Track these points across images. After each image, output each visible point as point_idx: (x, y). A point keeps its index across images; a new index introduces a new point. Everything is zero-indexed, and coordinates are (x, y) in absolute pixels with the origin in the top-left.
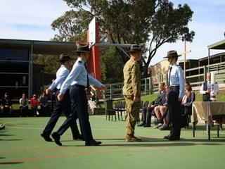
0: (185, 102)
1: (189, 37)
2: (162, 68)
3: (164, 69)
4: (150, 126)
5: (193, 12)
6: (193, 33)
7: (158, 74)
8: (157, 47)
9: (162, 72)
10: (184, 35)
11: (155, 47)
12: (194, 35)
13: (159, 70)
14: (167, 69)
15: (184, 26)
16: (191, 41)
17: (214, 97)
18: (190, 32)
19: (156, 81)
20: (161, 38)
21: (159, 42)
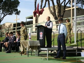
0: (17, 41)
1: (18, 13)
2: (6, 26)
3: (7, 26)
4: (1, 51)
5: (20, 2)
6: (20, 11)
7: (4, 28)
8: (4, 17)
9: (6, 28)
10: (16, 12)
11: (3, 17)
12: (20, 12)
13: (4, 26)
14: (8, 26)
15: (16, 8)
16: (19, 14)
17: (30, 38)
18: (18, 11)
19: (3, 32)
20: (6, 13)
21: (5, 14)
